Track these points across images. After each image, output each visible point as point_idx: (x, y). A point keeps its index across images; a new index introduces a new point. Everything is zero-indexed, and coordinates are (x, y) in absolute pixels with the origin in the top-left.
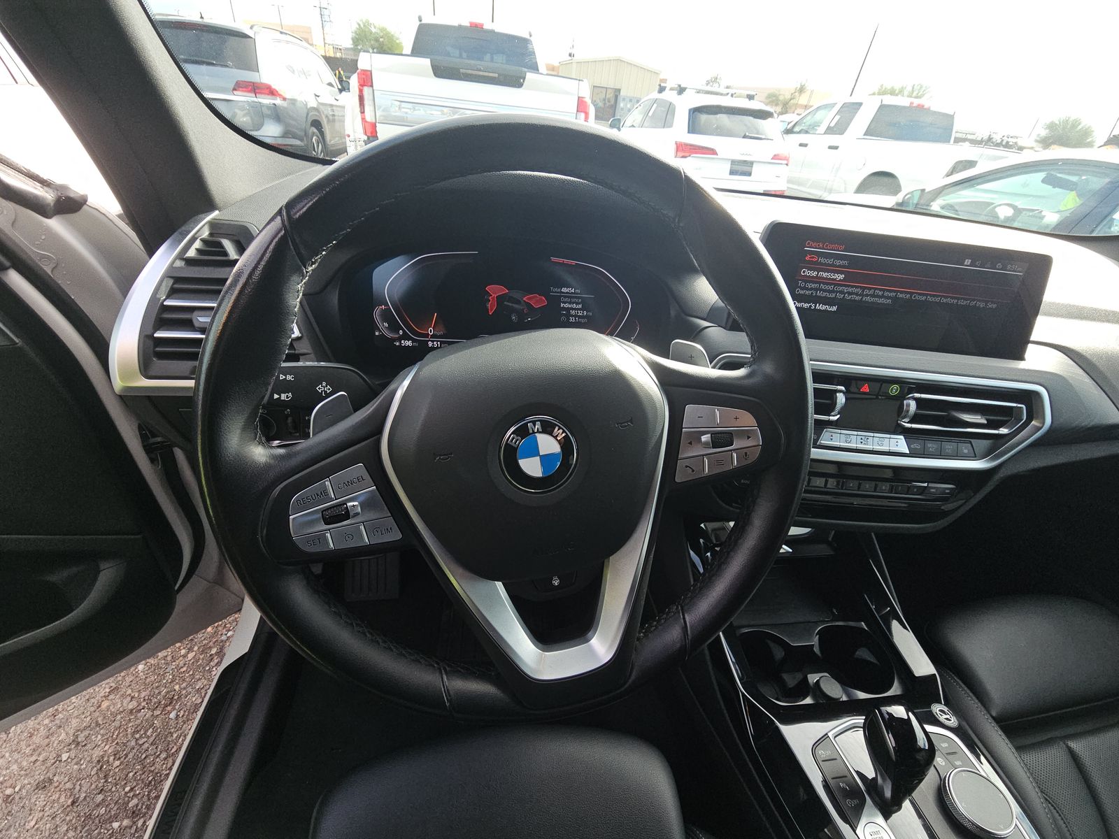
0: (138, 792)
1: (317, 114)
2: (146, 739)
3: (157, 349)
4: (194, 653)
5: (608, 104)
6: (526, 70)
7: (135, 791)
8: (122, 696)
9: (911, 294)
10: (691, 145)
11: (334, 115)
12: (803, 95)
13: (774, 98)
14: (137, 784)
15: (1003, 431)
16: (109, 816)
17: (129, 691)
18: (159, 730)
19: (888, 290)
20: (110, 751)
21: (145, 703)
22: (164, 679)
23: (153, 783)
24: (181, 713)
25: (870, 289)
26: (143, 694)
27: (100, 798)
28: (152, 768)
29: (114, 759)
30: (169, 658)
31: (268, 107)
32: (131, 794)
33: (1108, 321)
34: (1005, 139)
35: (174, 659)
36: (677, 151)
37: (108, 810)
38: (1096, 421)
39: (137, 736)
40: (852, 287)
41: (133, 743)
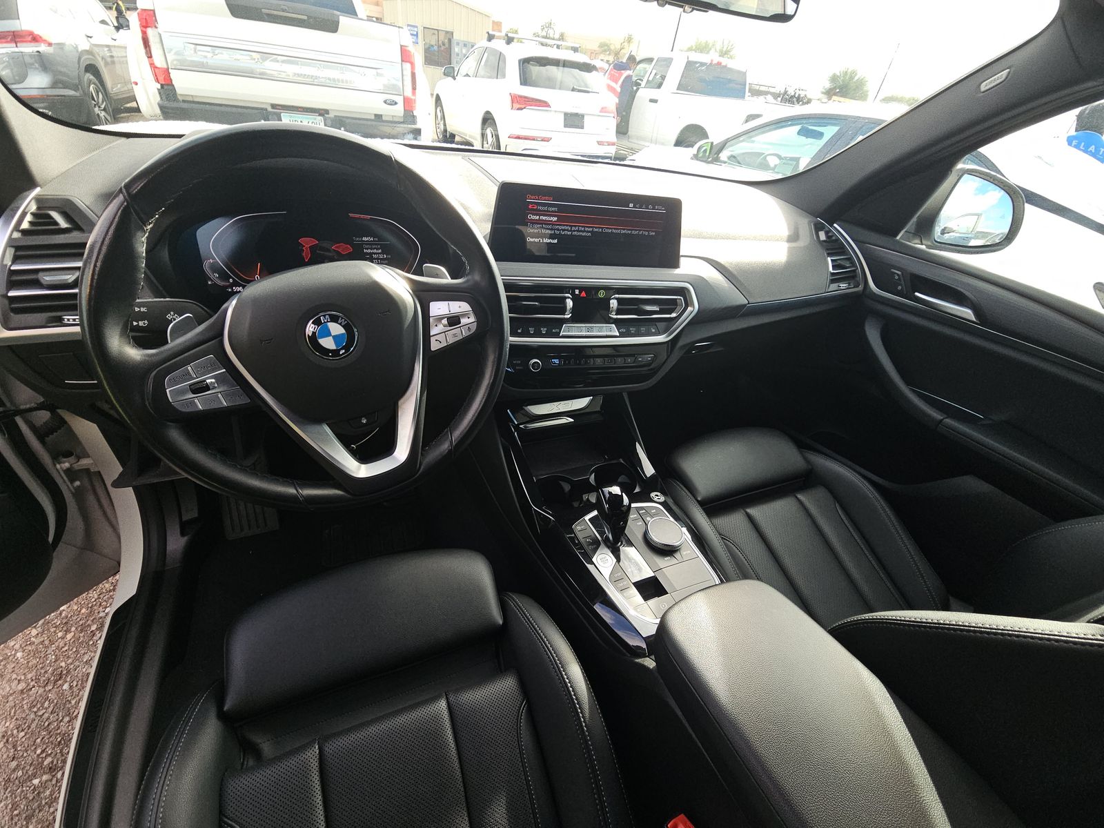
0: (49, 752)
1: (90, 57)
2: (44, 711)
3: (13, 306)
4: (73, 634)
5: (443, 48)
6: (339, 13)
7: (47, 752)
8: (9, 681)
9: (602, 228)
10: (525, 97)
11: (112, 57)
12: (631, 44)
13: (606, 47)
14: (47, 747)
15: (674, 315)
16: (27, 776)
17: (14, 676)
18: (55, 701)
19: (587, 227)
20: (11, 726)
21: (34, 682)
22: (47, 660)
23: (63, 742)
24: (75, 683)
25: (575, 226)
26: (29, 676)
27: (14, 764)
28: (59, 731)
29: (18, 732)
30: (47, 642)
31: (31, 56)
32: (44, 755)
34: (797, 91)
35: (52, 643)
36: (512, 103)
37: (25, 772)
39: (35, 709)
40: (564, 225)
41: (32, 716)
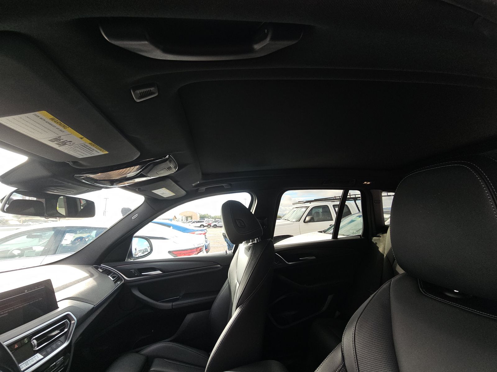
9: (13, 308)
15: (66, 330)
19: (5, 311)
33: (75, 284)
38: (87, 311)
